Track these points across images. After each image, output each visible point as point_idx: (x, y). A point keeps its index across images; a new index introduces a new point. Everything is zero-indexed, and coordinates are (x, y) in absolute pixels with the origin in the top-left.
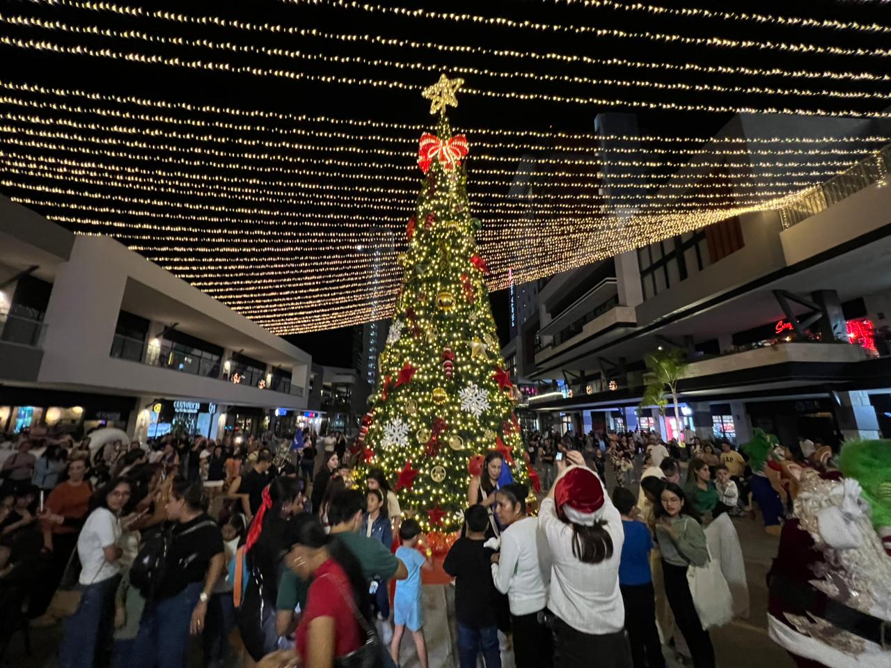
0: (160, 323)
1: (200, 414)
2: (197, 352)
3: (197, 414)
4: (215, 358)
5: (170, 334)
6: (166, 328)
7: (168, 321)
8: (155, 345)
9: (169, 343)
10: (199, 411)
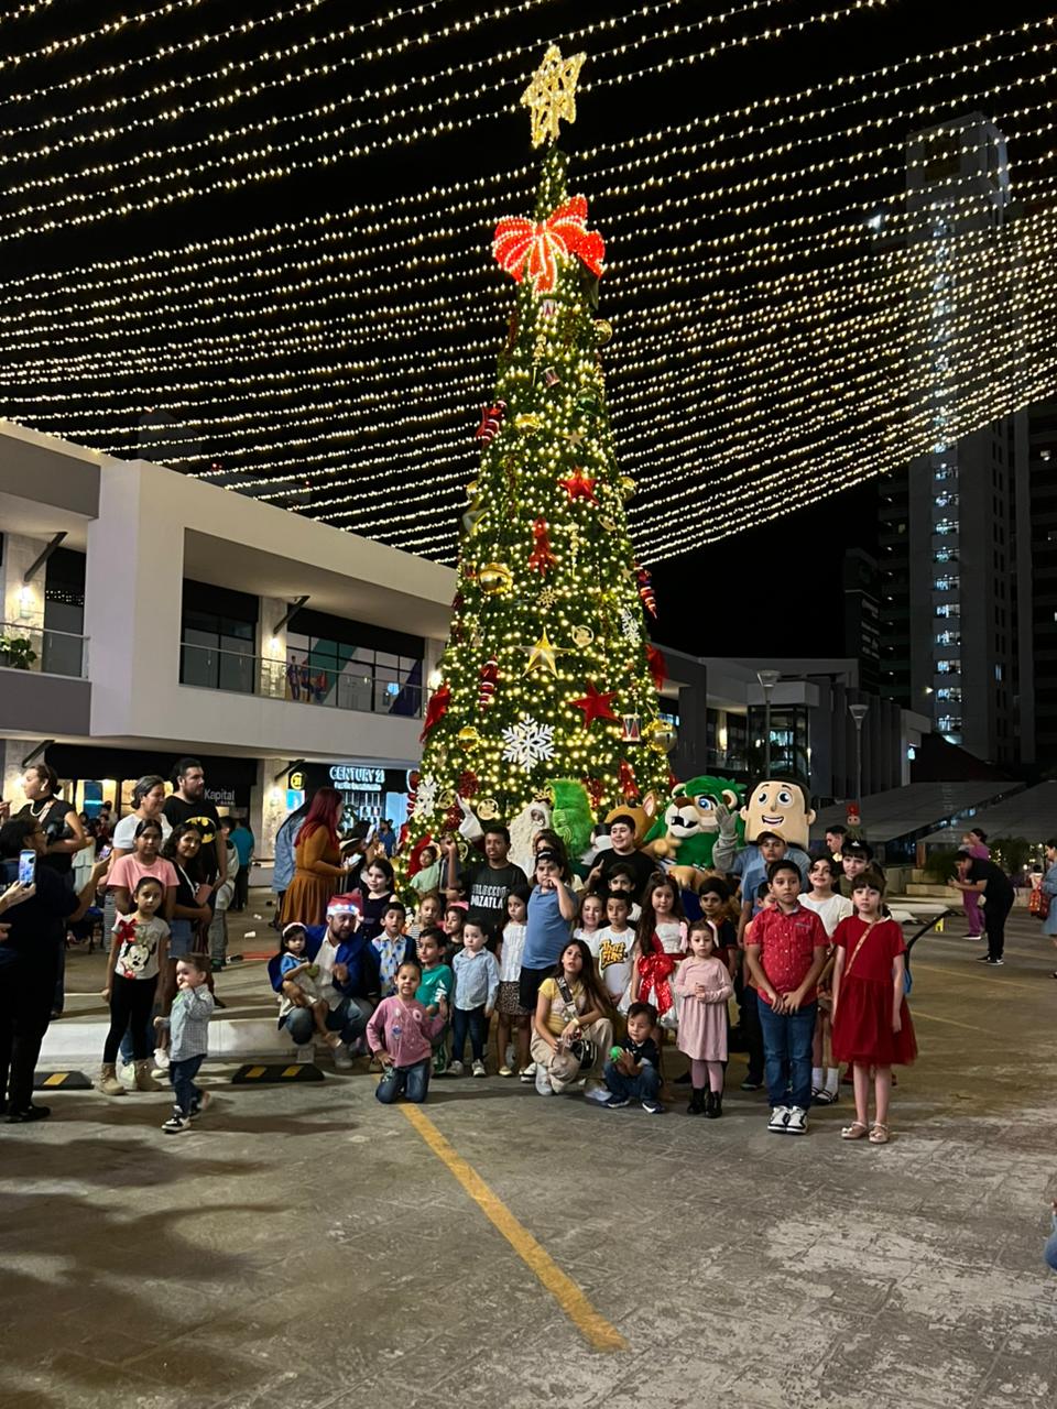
0: (278, 600)
1: (389, 794)
2: (363, 654)
3: (383, 793)
4: (407, 664)
5: (300, 620)
6: (290, 606)
7: (291, 594)
8: (275, 649)
9: (303, 641)
10: (386, 787)
